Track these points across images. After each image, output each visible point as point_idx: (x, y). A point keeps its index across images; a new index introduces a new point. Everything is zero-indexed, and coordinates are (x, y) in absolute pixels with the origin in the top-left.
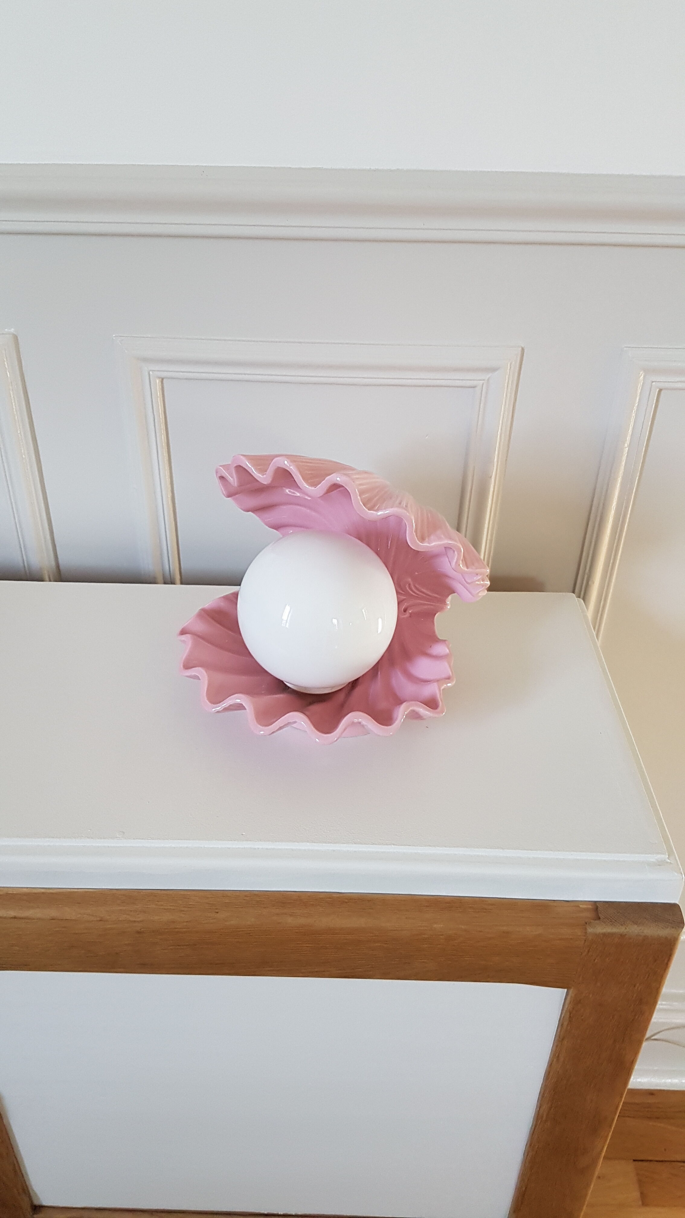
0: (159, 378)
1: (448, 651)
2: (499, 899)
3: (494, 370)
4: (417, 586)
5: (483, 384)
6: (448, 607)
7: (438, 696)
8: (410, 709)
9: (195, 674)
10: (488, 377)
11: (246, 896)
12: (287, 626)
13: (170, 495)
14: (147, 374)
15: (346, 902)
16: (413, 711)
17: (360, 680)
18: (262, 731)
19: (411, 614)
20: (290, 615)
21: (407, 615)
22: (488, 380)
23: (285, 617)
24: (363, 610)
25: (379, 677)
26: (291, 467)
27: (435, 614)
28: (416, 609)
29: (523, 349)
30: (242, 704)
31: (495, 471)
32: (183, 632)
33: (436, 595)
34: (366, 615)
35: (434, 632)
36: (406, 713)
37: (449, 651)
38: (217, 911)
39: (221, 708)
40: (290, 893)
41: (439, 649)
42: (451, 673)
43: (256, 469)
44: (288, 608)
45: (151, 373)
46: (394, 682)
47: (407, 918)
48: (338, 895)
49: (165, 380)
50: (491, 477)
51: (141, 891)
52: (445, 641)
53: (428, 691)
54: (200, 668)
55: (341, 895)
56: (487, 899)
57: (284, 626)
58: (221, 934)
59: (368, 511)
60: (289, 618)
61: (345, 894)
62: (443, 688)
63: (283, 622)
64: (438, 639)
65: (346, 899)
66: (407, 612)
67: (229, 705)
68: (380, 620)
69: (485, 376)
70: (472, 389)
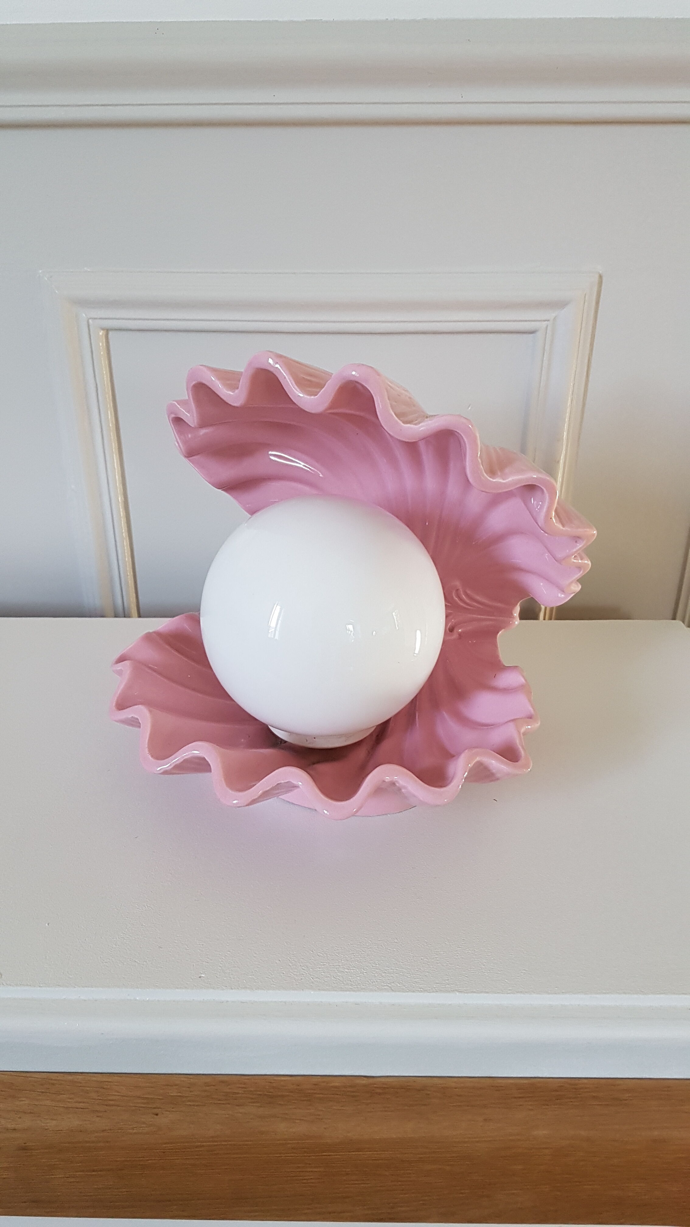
0: (103, 329)
1: (523, 680)
2: (639, 1081)
3: (561, 304)
4: (469, 592)
5: (547, 326)
6: (516, 623)
7: (518, 742)
8: (476, 760)
9: (133, 715)
10: (554, 315)
11: (207, 1084)
12: (277, 637)
13: (120, 499)
14: (86, 323)
15: (380, 1094)
16: (480, 764)
17: (391, 724)
18: (236, 799)
19: (460, 635)
20: (280, 621)
21: (455, 636)
22: (555, 319)
23: (273, 624)
24: (394, 614)
25: (417, 725)
26: (277, 366)
27: (498, 632)
28: (470, 627)
29: (601, 277)
30: (204, 759)
31: (564, 452)
32: (121, 659)
33: (499, 605)
34: (397, 621)
35: (498, 656)
36: (469, 765)
37: (526, 680)
38: (156, 1111)
39: (170, 765)
40: (283, 1078)
41: (507, 679)
42: (531, 709)
43: (224, 385)
44: (277, 610)
45: (90, 321)
46: (440, 731)
47: (485, 1120)
48: (365, 1081)
49: (110, 333)
50: (558, 462)
51: (28, 1075)
52: (516, 667)
53: (497, 737)
54: (140, 706)
55: (371, 1081)
56: (618, 1082)
57: (272, 637)
58: (164, 1152)
59: (402, 424)
60: (279, 626)
61: (379, 1079)
62: (523, 730)
63: (270, 631)
64: (504, 666)
65: (380, 1088)
66: (455, 631)
67: (182, 760)
68: (418, 632)
69: (550, 315)
70: (532, 335)
